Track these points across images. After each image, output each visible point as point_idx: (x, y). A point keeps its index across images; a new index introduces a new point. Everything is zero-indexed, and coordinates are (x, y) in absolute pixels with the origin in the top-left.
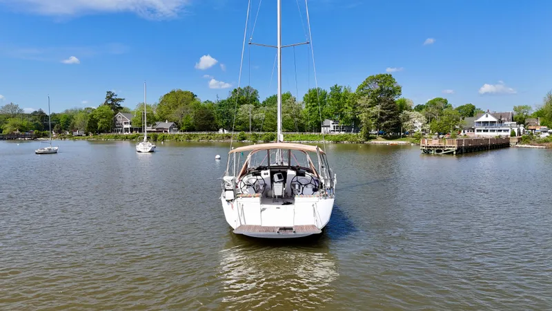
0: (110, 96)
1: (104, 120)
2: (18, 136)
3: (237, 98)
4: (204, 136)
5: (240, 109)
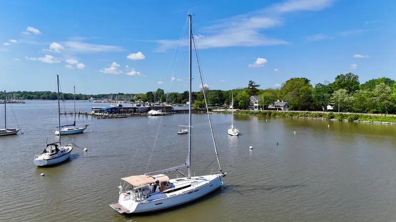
0: (251, 83)
1: (242, 101)
2: (199, 110)
3: (339, 82)
4: (302, 114)
5: (334, 94)
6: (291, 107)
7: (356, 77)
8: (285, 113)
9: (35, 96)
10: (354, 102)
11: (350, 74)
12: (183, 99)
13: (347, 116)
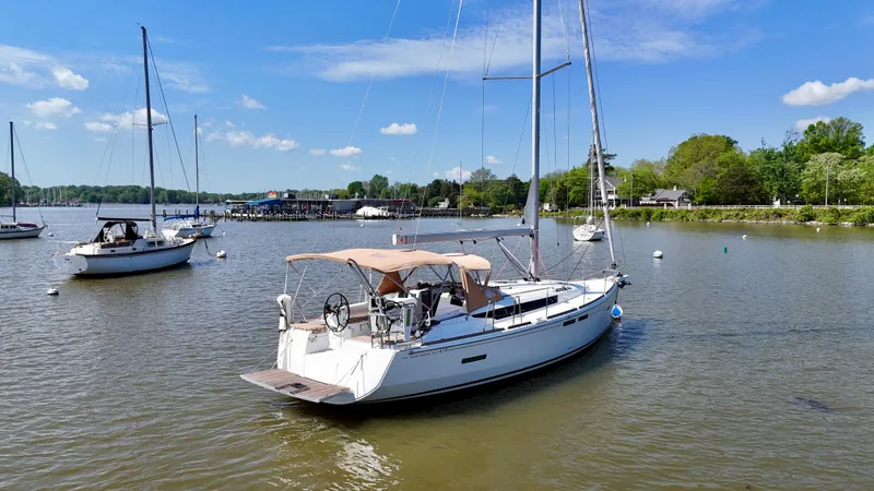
1: (577, 188)
3: (814, 141)
4: (732, 213)
5: (810, 163)
6: (700, 199)
7: (856, 129)
8: (688, 211)
9: (106, 196)
10: (863, 182)
11: (841, 120)
12: (432, 196)
13: (848, 214)
